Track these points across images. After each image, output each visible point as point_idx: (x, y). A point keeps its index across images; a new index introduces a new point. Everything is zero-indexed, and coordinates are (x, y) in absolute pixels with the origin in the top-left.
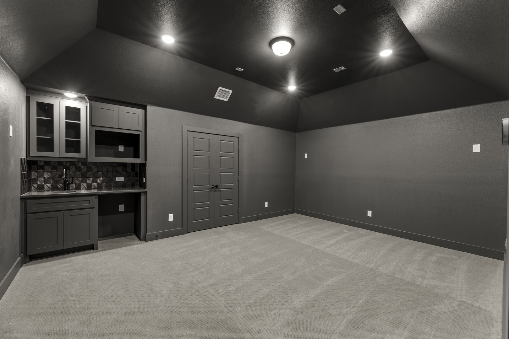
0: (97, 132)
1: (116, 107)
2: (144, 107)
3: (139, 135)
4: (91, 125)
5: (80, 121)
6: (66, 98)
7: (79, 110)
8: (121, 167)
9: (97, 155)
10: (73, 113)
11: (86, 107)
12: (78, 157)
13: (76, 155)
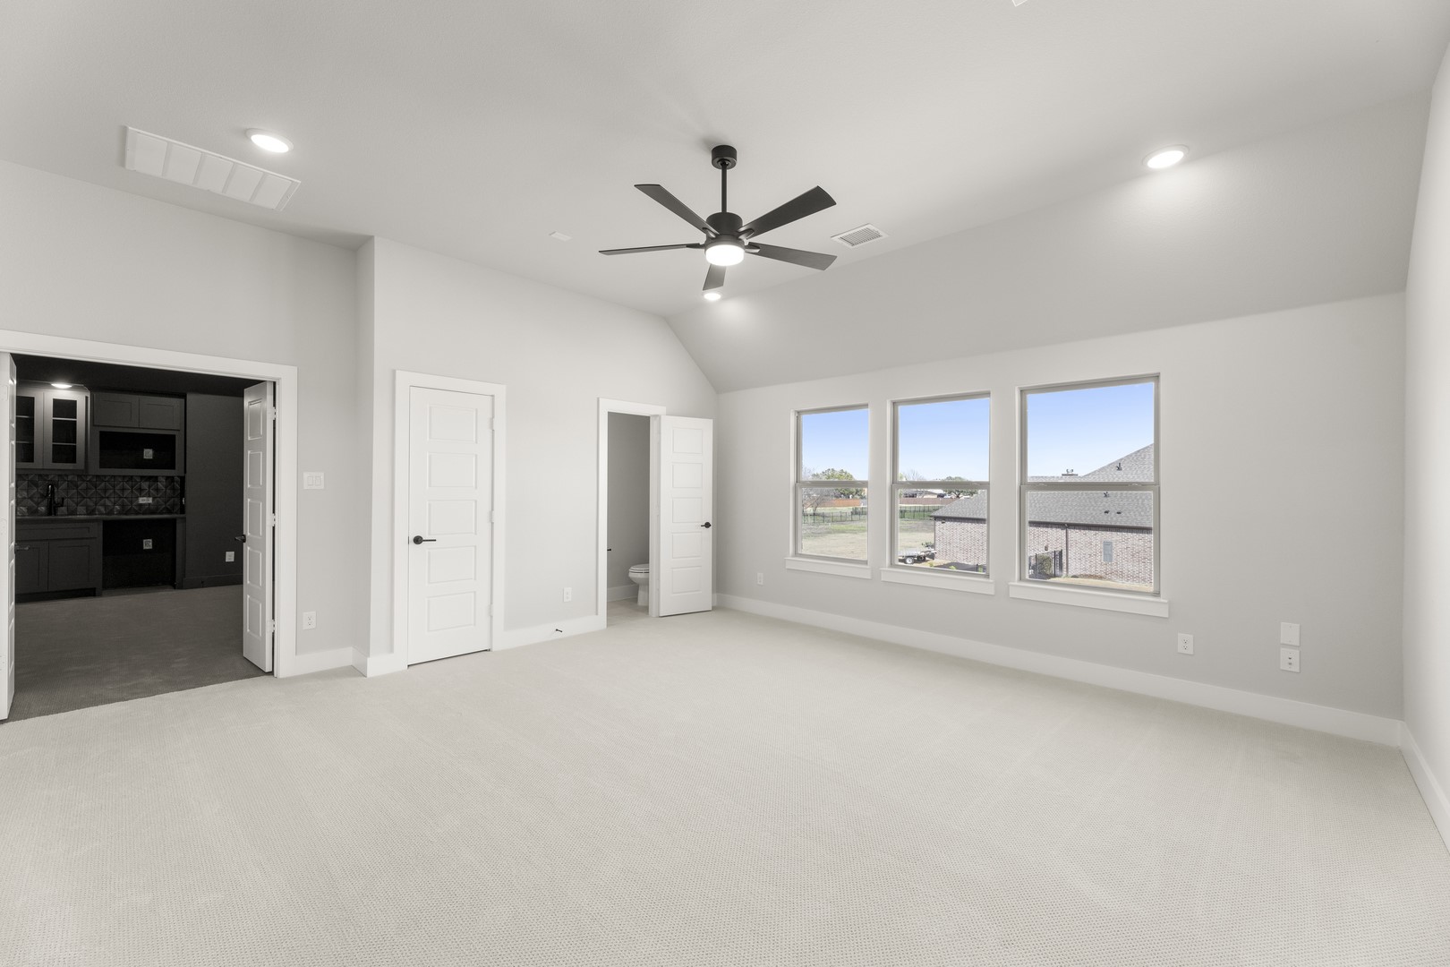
0: (103, 434)
1: (134, 398)
2: (184, 396)
3: (174, 437)
4: (93, 424)
5: (75, 418)
6: (54, 388)
7: (73, 404)
8: (147, 483)
9: (103, 465)
10: (65, 408)
11: (87, 398)
12: (71, 468)
13: (69, 466)
